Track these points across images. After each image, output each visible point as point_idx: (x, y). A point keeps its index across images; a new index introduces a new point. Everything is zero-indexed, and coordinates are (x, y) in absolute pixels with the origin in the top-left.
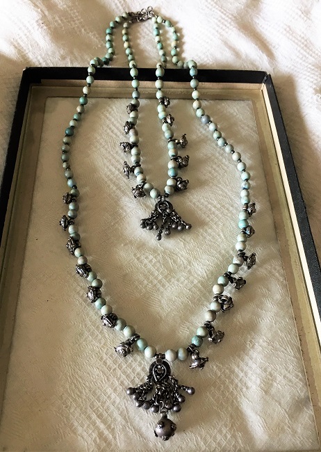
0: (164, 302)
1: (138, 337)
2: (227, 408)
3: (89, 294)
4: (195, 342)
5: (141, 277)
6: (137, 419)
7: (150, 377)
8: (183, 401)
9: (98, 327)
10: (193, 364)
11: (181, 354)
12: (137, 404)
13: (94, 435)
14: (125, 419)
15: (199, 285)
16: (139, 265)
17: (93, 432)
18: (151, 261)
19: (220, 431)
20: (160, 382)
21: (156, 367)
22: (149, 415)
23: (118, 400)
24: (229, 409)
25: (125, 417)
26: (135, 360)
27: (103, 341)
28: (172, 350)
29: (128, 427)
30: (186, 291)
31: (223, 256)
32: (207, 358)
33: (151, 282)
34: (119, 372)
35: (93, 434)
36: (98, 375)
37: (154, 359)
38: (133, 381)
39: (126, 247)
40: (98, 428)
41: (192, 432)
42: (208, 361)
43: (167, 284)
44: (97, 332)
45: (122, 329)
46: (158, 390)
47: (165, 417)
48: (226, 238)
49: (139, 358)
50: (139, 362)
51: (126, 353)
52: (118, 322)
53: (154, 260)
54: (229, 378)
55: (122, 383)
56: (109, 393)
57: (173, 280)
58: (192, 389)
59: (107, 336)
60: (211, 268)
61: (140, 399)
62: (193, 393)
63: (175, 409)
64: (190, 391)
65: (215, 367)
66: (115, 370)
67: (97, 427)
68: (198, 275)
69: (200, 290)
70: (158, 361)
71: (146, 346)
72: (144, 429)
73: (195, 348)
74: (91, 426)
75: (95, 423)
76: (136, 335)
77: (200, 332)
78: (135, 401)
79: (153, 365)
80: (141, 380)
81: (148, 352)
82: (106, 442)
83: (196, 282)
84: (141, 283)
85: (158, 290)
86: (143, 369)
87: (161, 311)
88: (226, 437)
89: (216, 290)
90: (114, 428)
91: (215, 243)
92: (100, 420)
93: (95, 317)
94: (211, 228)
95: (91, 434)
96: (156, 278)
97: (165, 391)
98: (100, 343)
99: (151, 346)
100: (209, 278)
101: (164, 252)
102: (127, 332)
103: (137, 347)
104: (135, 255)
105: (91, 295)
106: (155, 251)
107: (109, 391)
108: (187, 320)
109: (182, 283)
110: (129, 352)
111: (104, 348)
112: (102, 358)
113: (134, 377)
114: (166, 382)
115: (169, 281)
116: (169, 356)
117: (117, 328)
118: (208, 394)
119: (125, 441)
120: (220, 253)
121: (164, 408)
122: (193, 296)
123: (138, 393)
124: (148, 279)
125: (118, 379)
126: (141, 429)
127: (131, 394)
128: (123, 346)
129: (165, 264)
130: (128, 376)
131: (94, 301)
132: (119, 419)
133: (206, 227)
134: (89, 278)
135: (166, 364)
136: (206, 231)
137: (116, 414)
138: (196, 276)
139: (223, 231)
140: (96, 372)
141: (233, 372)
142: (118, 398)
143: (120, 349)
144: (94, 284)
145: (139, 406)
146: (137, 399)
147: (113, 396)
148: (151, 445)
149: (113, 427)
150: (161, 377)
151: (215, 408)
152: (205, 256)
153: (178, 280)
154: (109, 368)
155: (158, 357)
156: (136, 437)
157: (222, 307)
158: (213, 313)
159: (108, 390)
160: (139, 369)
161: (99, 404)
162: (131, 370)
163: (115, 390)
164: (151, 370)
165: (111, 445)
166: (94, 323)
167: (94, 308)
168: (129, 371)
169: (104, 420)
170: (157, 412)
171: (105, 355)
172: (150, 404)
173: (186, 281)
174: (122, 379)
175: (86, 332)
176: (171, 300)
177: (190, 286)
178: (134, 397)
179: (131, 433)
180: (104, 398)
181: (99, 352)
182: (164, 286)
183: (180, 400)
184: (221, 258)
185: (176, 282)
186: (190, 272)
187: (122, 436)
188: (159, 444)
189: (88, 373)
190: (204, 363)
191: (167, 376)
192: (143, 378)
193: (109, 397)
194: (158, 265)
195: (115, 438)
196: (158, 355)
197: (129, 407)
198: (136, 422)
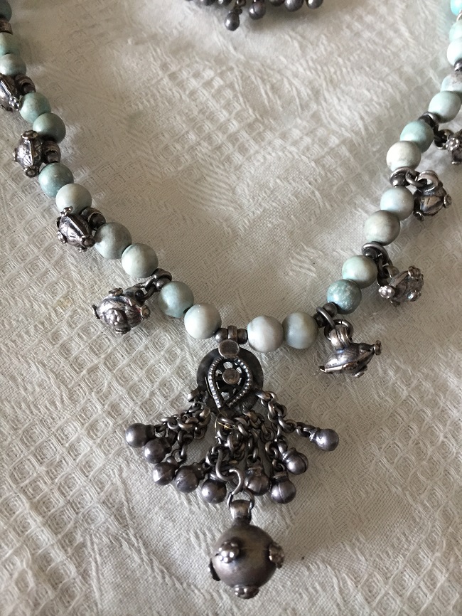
0: (243, 190)
1: (166, 278)
2: (432, 494)
3: (22, 153)
4: (337, 296)
5: (179, 123)
6: (158, 518)
7: (200, 393)
8: (302, 469)
9: (49, 251)
10: (333, 362)
11: (298, 331)
12: (157, 476)
13: (21, 564)
14: (119, 517)
15: (344, 151)
16: (176, 93)
17: (17, 552)
18: (208, 84)
19: (416, 565)
20: (230, 411)
21: (220, 366)
22: (195, 508)
23: (99, 461)
24: (439, 493)
25: (119, 510)
26: (157, 345)
27: (62, 289)
28: (269, 319)
29: (128, 541)
30: (307, 163)
31: (408, 81)
32: (379, 345)
33: (209, 138)
34: (106, 378)
35: (17, 560)
36: (40, 385)
37: (215, 343)
38: (147, 405)
39: (141, 48)
40: (32, 543)
41: (326, 562)
42: (379, 352)
43: (253, 147)
44: (44, 263)
45: (117, 253)
46: (226, 433)
47: (245, 519)
48: (416, 38)
49: (167, 339)
50: (170, 352)
51: (127, 323)
52: (106, 231)
53: (218, 82)
54: (434, 404)
55: (114, 410)
56: (73, 438)
57: (269, 135)
58: (331, 434)
59: (75, 275)
60: (377, 110)
61: (167, 459)
62: (333, 445)
63: (276, 492)
64: (322, 441)
65: (391, 373)
66: (93, 370)
67: (28, 538)
68: (341, 125)
69: (345, 164)
70: (225, 347)
71: (188, 301)
72: (177, 551)
73: (339, 316)
74: (12, 535)
75: (25, 527)
76: (157, 274)
77: (354, 269)
78: (151, 466)
79: (208, 360)
80: (172, 404)
81: (194, 322)
82: (54, 587)
83: (334, 141)
84: (181, 138)
85: (228, 159)
86: (180, 371)
87: (235, 216)
88: (433, 580)
89: (397, 158)
90: (83, 545)
91: (385, 47)
92: (39, 519)
93: (42, 223)
94: (373, 11)
95: (9, 560)
96: (222, 128)
97: (244, 439)
98: (54, 294)
99: (204, 304)
100: (370, 135)
101: (247, 65)
102: (130, 262)
103: (161, 306)
104: (164, 67)
105: (26, 157)
106: (220, 61)
107: (75, 431)
108: (309, 242)
109: (295, 143)
110: (136, 319)
111: (64, 308)
112: (56, 336)
113: (153, 394)
114: (249, 409)
115: (259, 138)
116: (258, 336)
117: (103, 247)
118: (374, 447)
119: (117, 586)
120: (399, 72)
121: (243, 489)
122: (325, 179)
123: (161, 440)
124: (200, 130)
125: (103, 398)
126: (167, 546)
127: (138, 443)
128: (118, 300)
129: (249, 94)
130: (133, 390)
131: (34, 171)
132: (101, 515)
133: (360, 11)
134: (26, 110)
135: (249, 358)
136: (360, 18)
137: (91, 499)
138: (334, 126)
139: (406, 22)
140: (37, 373)
141: (442, 388)
142: (98, 451)
143: (107, 308)
144: (39, 127)
145: (164, 481)
146: (157, 459)
147: (85, 446)
148: (198, 600)
149: (79, 539)
150: (233, 396)
151: (397, 490)
152: (358, 79)
153: (284, 136)
154: (77, 365)
155: (224, 338)
156: (151, 576)
157: (417, 206)
158: (392, 217)
159: (70, 429)
160: (166, 371)
161: (42, 469)
162: (142, 373)
163: (92, 429)
164: (202, 374)
165: (72, 597)
166: (37, 239)
167: (38, 197)
168: (137, 375)
169: (53, 517)
170: (220, 500)
171: (65, 329)
172: (197, 476)
173: (308, 140)
174: (114, 397)
175: (13, 263)
176: (263, 186)
177: (316, 150)
178: (147, 452)
179: (136, 560)
180: (56, 450)
181: (49, 319)
182: (243, 149)
183: (291, 466)
184: (403, 86)
185: (278, 142)
186: (316, 117)
187: (108, 570)
188: (225, 596)
189: (13, 378)
190: (367, 359)
191: (253, 392)
192: (178, 398)
193: (72, 449)
194: (228, 93)
195: (85, 575)
196: (224, 332)
197: (133, 481)
198: (154, 527)
